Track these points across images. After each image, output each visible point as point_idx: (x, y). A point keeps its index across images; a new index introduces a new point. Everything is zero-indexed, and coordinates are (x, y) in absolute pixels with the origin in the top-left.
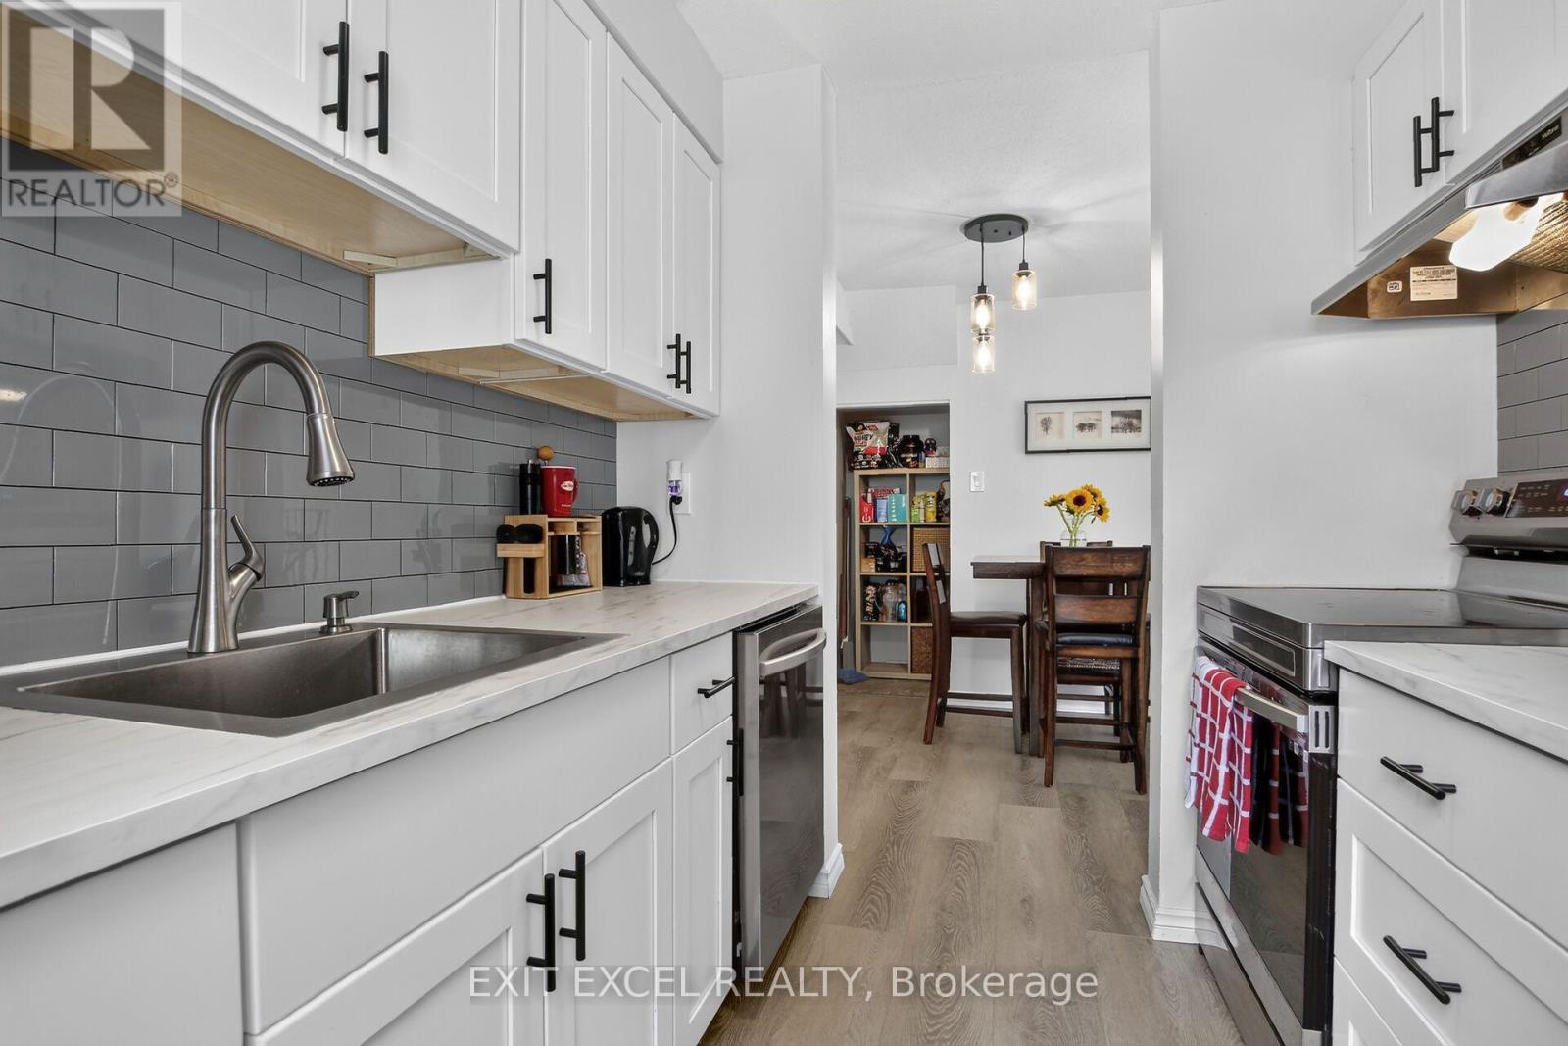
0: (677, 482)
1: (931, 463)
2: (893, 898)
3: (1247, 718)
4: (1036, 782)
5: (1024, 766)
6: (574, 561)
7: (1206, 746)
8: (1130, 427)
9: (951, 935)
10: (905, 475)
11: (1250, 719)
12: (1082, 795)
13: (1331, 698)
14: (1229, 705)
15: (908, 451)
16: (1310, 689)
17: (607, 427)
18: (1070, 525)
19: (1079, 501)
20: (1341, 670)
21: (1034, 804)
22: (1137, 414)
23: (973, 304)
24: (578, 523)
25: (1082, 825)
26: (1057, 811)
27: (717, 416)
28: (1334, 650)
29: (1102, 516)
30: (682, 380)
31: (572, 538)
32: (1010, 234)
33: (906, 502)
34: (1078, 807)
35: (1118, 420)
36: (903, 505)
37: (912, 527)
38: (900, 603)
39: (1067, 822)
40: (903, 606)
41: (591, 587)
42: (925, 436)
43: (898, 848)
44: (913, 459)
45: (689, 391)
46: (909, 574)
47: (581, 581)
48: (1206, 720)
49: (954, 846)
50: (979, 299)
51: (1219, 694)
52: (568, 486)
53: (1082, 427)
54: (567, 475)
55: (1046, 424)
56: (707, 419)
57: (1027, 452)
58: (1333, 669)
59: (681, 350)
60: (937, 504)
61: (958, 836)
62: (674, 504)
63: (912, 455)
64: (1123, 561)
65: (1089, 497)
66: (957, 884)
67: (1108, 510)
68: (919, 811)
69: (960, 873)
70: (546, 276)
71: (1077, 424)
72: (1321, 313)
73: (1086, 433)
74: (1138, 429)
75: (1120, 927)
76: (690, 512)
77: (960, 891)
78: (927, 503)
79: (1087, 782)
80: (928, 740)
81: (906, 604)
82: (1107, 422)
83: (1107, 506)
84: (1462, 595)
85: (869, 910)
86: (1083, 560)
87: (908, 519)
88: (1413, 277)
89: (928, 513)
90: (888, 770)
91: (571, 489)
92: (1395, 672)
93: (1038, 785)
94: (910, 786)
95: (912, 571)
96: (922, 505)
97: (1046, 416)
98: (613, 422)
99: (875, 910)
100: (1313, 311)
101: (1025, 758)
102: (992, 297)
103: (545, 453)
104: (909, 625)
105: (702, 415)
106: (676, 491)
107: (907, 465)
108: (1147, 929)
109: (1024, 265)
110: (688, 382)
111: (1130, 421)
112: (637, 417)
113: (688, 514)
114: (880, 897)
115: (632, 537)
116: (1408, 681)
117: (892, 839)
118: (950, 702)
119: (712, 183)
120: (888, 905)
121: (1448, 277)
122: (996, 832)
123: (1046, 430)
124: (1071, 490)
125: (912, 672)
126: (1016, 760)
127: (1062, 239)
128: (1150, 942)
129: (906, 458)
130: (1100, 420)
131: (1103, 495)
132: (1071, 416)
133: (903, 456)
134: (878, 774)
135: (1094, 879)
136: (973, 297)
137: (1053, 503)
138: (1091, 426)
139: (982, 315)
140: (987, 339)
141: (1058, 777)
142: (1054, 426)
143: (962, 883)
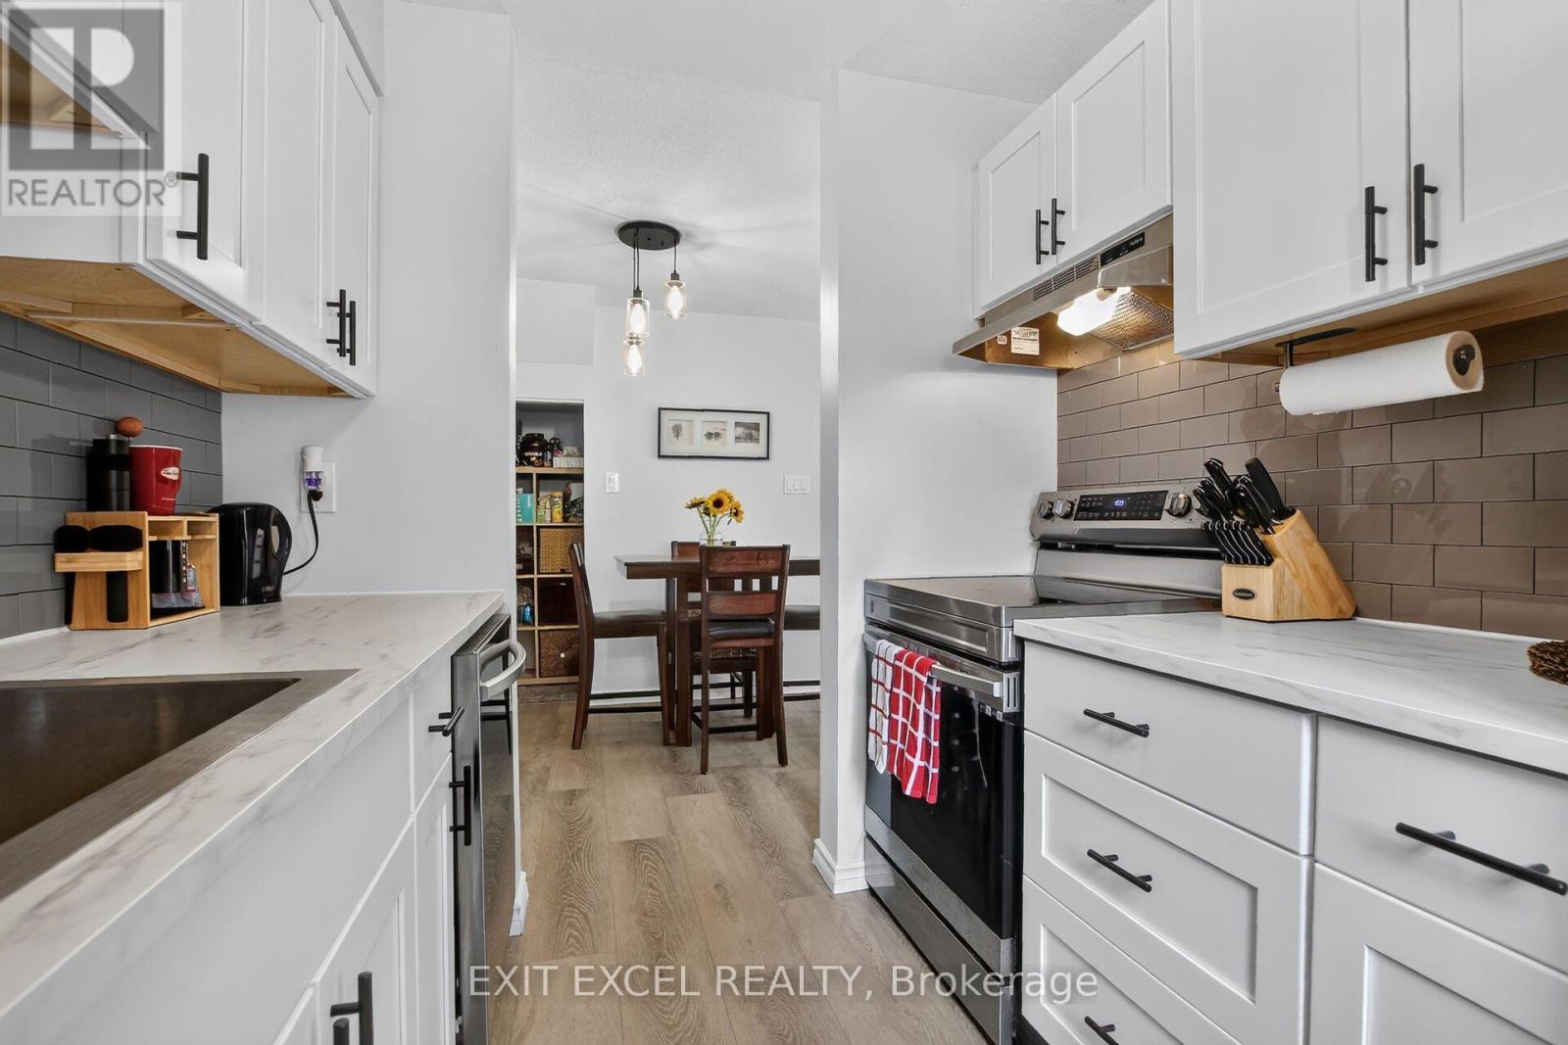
0: (317, 473)
1: (561, 463)
2: (590, 915)
3: (936, 689)
4: (693, 771)
5: (675, 758)
6: (179, 574)
7: (900, 718)
8: (750, 438)
9: (661, 939)
10: (531, 475)
11: (939, 689)
12: (736, 776)
13: (1017, 666)
14: (924, 679)
15: (533, 449)
16: (1003, 660)
17: (207, 398)
18: (708, 527)
19: (718, 503)
20: (1026, 643)
21: (696, 792)
22: (757, 427)
23: (629, 307)
24: (189, 522)
25: (745, 804)
26: (718, 795)
27: (373, 396)
28: (1025, 627)
29: (738, 518)
30: (346, 347)
31: (176, 544)
32: (662, 244)
33: (531, 501)
34: (738, 791)
35: (740, 431)
36: (529, 505)
37: (538, 527)
38: (526, 606)
39: (731, 804)
40: (528, 609)
41: (203, 607)
42: (548, 434)
43: (580, 862)
44: (538, 458)
45: (353, 362)
46: (535, 576)
47: (189, 602)
48: (898, 695)
49: (635, 847)
50: (634, 302)
51: (913, 671)
52: (171, 473)
53: (709, 436)
54: (171, 458)
55: (677, 430)
56: (363, 399)
57: (660, 456)
58: (1020, 642)
59: (345, 311)
60: (564, 504)
61: (635, 837)
62: (313, 501)
63: (536, 454)
64: (766, 558)
65: (726, 501)
66: (651, 886)
67: (742, 513)
68: (591, 819)
69: (651, 875)
70: (201, 177)
71: (705, 432)
72: (961, 354)
73: (713, 442)
74: (757, 440)
75: (807, 892)
76: (334, 510)
77: (655, 892)
78: (553, 504)
79: (737, 763)
80: (576, 744)
81: (532, 607)
82: (731, 432)
83: (741, 509)
84: (1036, 579)
85: (570, 936)
86: (733, 558)
87: (535, 520)
88: (1013, 335)
89: (554, 514)
90: (544, 782)
91: (175, 478)
92: (1091, 642)
93: (695, 773)
94: (572, 795)
95: (539, 573)
96: (548, 506)
97: (678, 423)
98: (215, 393)
99: (576, 933)
100: (954, 352)
101: (674, 749)
102: (648, 303)
103: (129, 426)
104: (537, 628)
105: (360, 395)
106: (317, 485)
107: (531, 464)
108: (827, 887)
109: (675, 276)
110: (352, 351)
111: (750, 433)
112: (257, 389)
113: (332, 513)
114: (578, 920)
115: (259, 541)
116: (1105, 648)
117: (570, 854)
118: (593, 704)
119: (372, 116)
120: (588, 924)
121: (1032, 337)
122: (672, 829)
123: (677, 436)
124: (710, 494)
125: (540, 677)
126: (665, 751)
127: (707, 258)
128: (832, 896)
129: (530, 457)
130: (724, 430)
131: (736, 499)
132: (700, 424)
133: (527, 454)
134: (534, 789)
135: (770, 851)
136: (629, 301)
137: (694, 505)
138: (717, 435)
139: (638, 320)
140: (638, 343)
141: (711, 763)
142: (684, 433)
143: (655, 884)
